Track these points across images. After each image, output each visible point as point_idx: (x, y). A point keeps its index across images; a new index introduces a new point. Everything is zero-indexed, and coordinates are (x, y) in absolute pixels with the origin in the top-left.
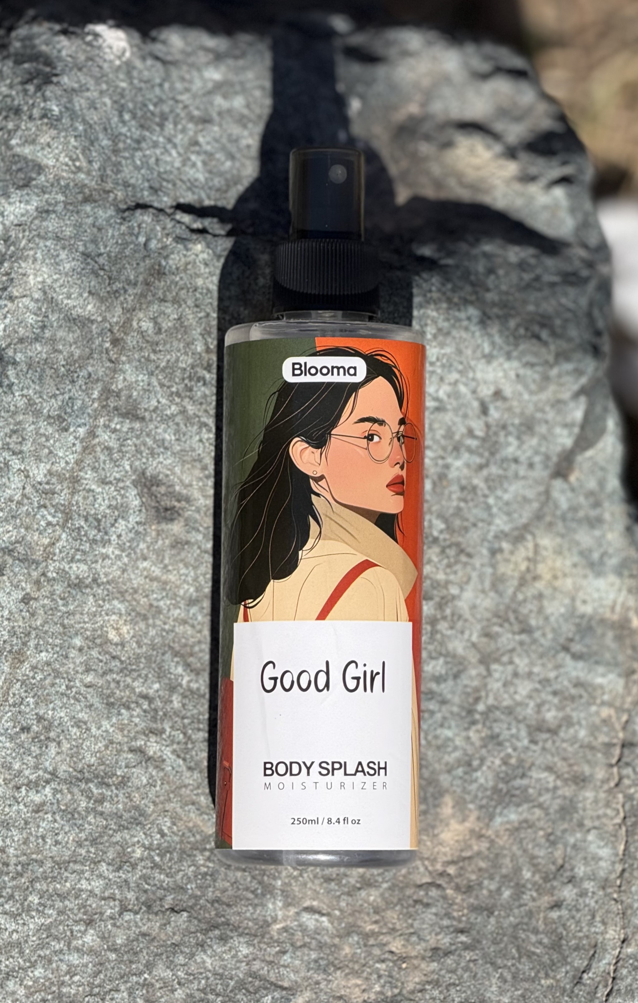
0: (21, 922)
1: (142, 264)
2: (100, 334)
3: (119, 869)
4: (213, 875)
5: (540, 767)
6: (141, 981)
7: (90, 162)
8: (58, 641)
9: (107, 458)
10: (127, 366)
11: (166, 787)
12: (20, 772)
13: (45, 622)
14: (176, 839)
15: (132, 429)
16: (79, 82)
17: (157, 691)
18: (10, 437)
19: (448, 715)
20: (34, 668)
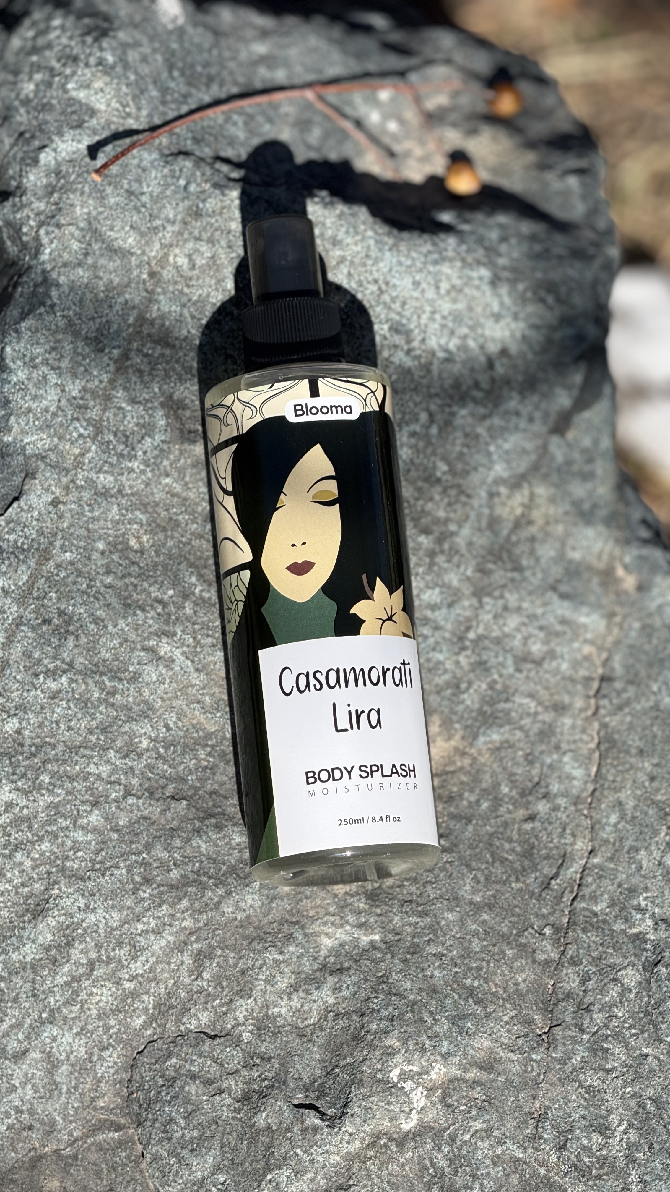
0: (32, 798)
1: (181, 204)
2: (139, 266)
3: (126, 756)
4: (213, 768)
5: (522, 694)
6: (140, 860)
7: (139, 109)
8: (82, 544)
9: (138, 380)
10: (161, 297)
11: (174, 685)
12: (40, 660)
13: (71, 525)
14: (181, 733)
15: (162, 355)
16: (133, 37)
17: (171, 597)
18: (50, 353)
19: (440, 640)
20: (58, 566)
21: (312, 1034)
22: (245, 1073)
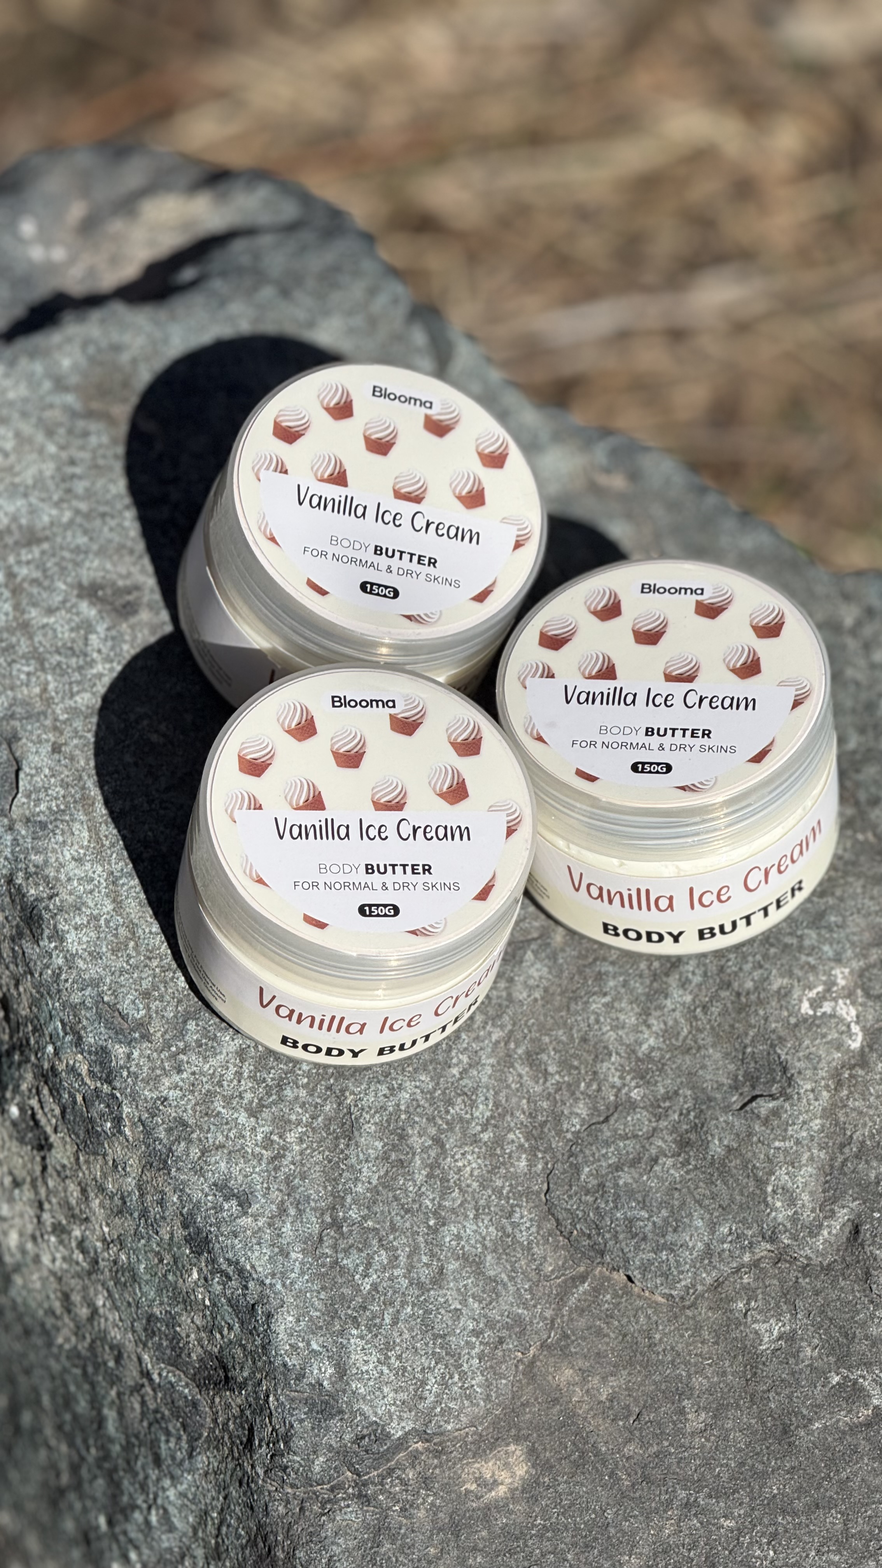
9: (40, 589)
21: (696, 1042)
22: (663, 1124)
